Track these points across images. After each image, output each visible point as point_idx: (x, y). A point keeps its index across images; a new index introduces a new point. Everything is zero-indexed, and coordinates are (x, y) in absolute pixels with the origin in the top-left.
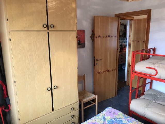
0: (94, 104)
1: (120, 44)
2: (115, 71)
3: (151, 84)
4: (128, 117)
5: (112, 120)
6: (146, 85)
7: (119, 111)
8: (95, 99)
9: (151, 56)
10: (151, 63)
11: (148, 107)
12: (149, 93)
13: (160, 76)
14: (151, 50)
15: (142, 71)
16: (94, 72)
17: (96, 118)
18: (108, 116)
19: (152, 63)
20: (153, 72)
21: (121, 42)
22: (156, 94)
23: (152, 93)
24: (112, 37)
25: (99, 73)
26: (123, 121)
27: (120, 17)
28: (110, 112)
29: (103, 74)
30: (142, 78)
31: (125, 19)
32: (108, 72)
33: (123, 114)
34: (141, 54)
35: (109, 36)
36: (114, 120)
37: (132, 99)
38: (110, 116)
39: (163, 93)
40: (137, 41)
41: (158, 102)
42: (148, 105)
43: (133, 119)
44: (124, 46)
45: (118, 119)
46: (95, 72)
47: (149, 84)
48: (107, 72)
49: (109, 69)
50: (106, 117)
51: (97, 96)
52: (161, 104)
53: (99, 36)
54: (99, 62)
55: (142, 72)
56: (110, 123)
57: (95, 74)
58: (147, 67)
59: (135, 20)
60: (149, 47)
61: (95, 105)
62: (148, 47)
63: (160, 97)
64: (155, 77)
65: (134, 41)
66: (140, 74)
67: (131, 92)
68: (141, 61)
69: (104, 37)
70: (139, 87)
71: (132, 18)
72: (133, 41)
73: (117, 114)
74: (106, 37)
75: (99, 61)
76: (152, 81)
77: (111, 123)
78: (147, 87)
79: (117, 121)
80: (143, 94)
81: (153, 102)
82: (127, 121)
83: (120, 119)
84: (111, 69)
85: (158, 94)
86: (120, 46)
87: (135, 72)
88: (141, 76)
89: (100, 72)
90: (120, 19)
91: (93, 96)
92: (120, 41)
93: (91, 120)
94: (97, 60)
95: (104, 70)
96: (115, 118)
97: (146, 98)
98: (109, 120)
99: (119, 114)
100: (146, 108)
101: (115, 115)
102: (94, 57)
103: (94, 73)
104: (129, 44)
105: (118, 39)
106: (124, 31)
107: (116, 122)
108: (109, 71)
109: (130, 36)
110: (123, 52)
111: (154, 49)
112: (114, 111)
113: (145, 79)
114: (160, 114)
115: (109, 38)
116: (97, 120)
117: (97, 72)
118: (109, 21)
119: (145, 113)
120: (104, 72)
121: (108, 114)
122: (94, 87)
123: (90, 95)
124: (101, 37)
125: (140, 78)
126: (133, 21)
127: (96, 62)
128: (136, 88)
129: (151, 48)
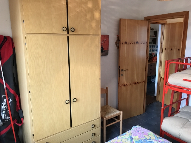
0: (118, 121)
1: (149, 53)
2: (144, 83)
3: (188, 99)
5: (140, 141)
6: (182, 101)
7: (148, 131)
8: (120, 115)
9: (188, 66)
11: (184, 127)
12: (184, 111)
14: (189, 59)
15: (178, 84)
17: (121, 138)
18: (136, 135)
21: (150, 51)
23: (189, 111)
24: (141, 43)
25: (125, 85)
26: (154, 142)
27: (150, 20)
28: (138, 132)
29: (129, 87)
30: (177, 92)
31: (157, 23)
33: (154, 134)
34: (177, 64)
35: (137, 43)
37: (164, 117)
38: (138, 136)
40: (170, 49)
42: (183, 125)
44: (154, 55)
45: (148, 140)
46: (120, 84)
47: (185, 100)
49: (136, 81)
50: (133, 137)
53: (126, 43)
54: (124, 73)
57: (120, 87)
59: (169, 24)
60: (186, 56)
62: (184, 56)
70: (173, 103)
71: (165, 22)
72: (165, 49)
73: (147, 134)
74: (133, 43)
76: (189, 96)
78: (183, 103)
80: (177, 112)
81: (190, 121)
83: (151, 140)
84: (139, 82)
86: (149, 55)
87: (168, 85)
88: (176, 90)
91: (118, 112)
93: (116, 140)
94: (122, 70)
95: (131, 83)
96: (145, 138)
97: (182, 117)
98: (137, 140)
99: (149, 134)
100: (182, 128)
102: (119, 66)
105: (147, 47)
106: (154, 37)
108: (137, 83)
109: (161, 43)
110: (152, 62)
112: (142, 130)
113: (181, 94)
115: (137, 45)
116: (123, 140)
117: (122, 84)
118: (138, 25)
119: (181, 134)
120: (130, 85)
121: (136, 134)
122: (118, 102)
123: (113, 110)
124: (128, 43)
125: (174, 92)
126: (165, 26)
127: (121, 73)
128: (169, 104)
129: (188, 57)
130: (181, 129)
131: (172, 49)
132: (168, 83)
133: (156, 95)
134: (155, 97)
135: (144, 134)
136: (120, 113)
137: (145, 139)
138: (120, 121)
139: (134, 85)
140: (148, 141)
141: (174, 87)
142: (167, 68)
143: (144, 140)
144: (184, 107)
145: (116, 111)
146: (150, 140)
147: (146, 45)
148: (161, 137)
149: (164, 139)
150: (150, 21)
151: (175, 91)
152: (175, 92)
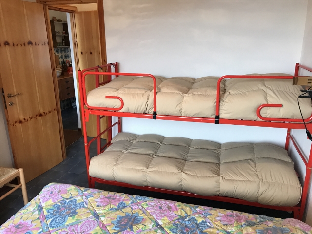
0: (16, 187)
1: (61, 60)
2: (56, 112)
3: (120, 124)
4: (85, 191)
5: (56, 206)
6: (113, 128)
7: (68, 185)
8: (19, 176)
9: (113, 77)
10: (113, 88)
11: (119, 162)
12: (117, 140)
13: (128, 109)
14: (112, 66)
15: (101, 104)
16: (8, 121)
17: (21, 214)
18: (47, 200)
19: (115, 88)
20: (116, 104)
21: (62, 57)
22: (128, 139)
23: (123, 139)
24: (37, 44)
25: (21, 122)
26: (77, 199)
27: (47, 3)
28: (51, 193)
29: (31, 123)
30: (103, 116)
31: (60, 9)
32: (41, 117)
33: (77, 188)
34: (96, 75)
35: (30, 43)
36: (60, 204)
37: (90, 157)
38: (51, 199)
39: (139, 135)
40: (88, 52)
41: (132, 151)
42: (117, 160)
43: (95, 190)
44: (70, 64)
45: (68, 199)
46: (11, 122)
47: (117, 125)
48: (38, 117)
49: (42, 111)
50: (43, 205)
51: (21, 170)
52: (136, 152)
53: (7, 43)
54: (16, 100)
55: (101, 106)
56: (51, 211)
57: (11, 127)
58: (107, 97)
59: (80, 13)
60: (108, 62)
61: (20, 190)
62: (106, 62)
63: (134, 142)
64: (122, 111)
65: (83, 51)
66: (100, 110)
67: (88, 145)
68: (96, 87)
69: (19, 46)
70: (101, 134)
71: (74, 9)
72: (82, 53)
73: (66, 192)
74: (23, 44)
75: (16, 98)
76: (121, 120)
77: (55, 211)
78: (115, 130)
79: (66, 204)
80: (109, 144)
81: (125, 152)
82: (84, 197)
83: (72, 198)
84: (46, 111)
85: (132, 139)
86: (61, 65)
87: (89, 109)
88: (101, 114)
89: (23, 121)
90: (48, 8)
91: (13, 172)
92: (60, 55)
93: (12, 221)
94: (10, 96)
95: (32, 115)
96: (62, 199)
97: (114, 149)
98: (49, 207)
99: (68, 190)
100: (115, 165)
101: (62, 195)
102: (3, 89)
103: (8, 124)
104: (77, 60)
105: (50, 50)
106: (65, 34)
107: (63, 206)
108: (43, 114)
109: (75, 44)
110: (69, 75)
111: (116, 66)
112: (59, 189)
113: (110, 118)
114: (136, 169)
115: (30, 48)
116: (25, 217)
117: (16, 121)
118: (25, 10)
119: (115, 174)
120: (31, 119)
121: (48, 198)
122: (13, 154)
123: (4, 172)
124: (11, 44)
125: (99, 118)
126: (76, 15)
127: (8, 101)
128: (96, 136)
129: (111, 64)
130: (115, 167)
131: (91, 53)
132: (88, 105)
133: (80, 127)
134: (80, 130)
135: (61, 194)
136: (19, 172)
137: (63, 201)
138: (21, 186)
139: (40, 119)
140: (67, 201)
141: (98, 109)
142: (82, 82)
143: (61, 203)
144: (117, 135)
145: (9, 172)
146: (70, 198)
147: (47, 47)
148: (86, 189)
149: (91, 189)
150: (47, 5)
151: (101, 116)
152: (101, 118)
